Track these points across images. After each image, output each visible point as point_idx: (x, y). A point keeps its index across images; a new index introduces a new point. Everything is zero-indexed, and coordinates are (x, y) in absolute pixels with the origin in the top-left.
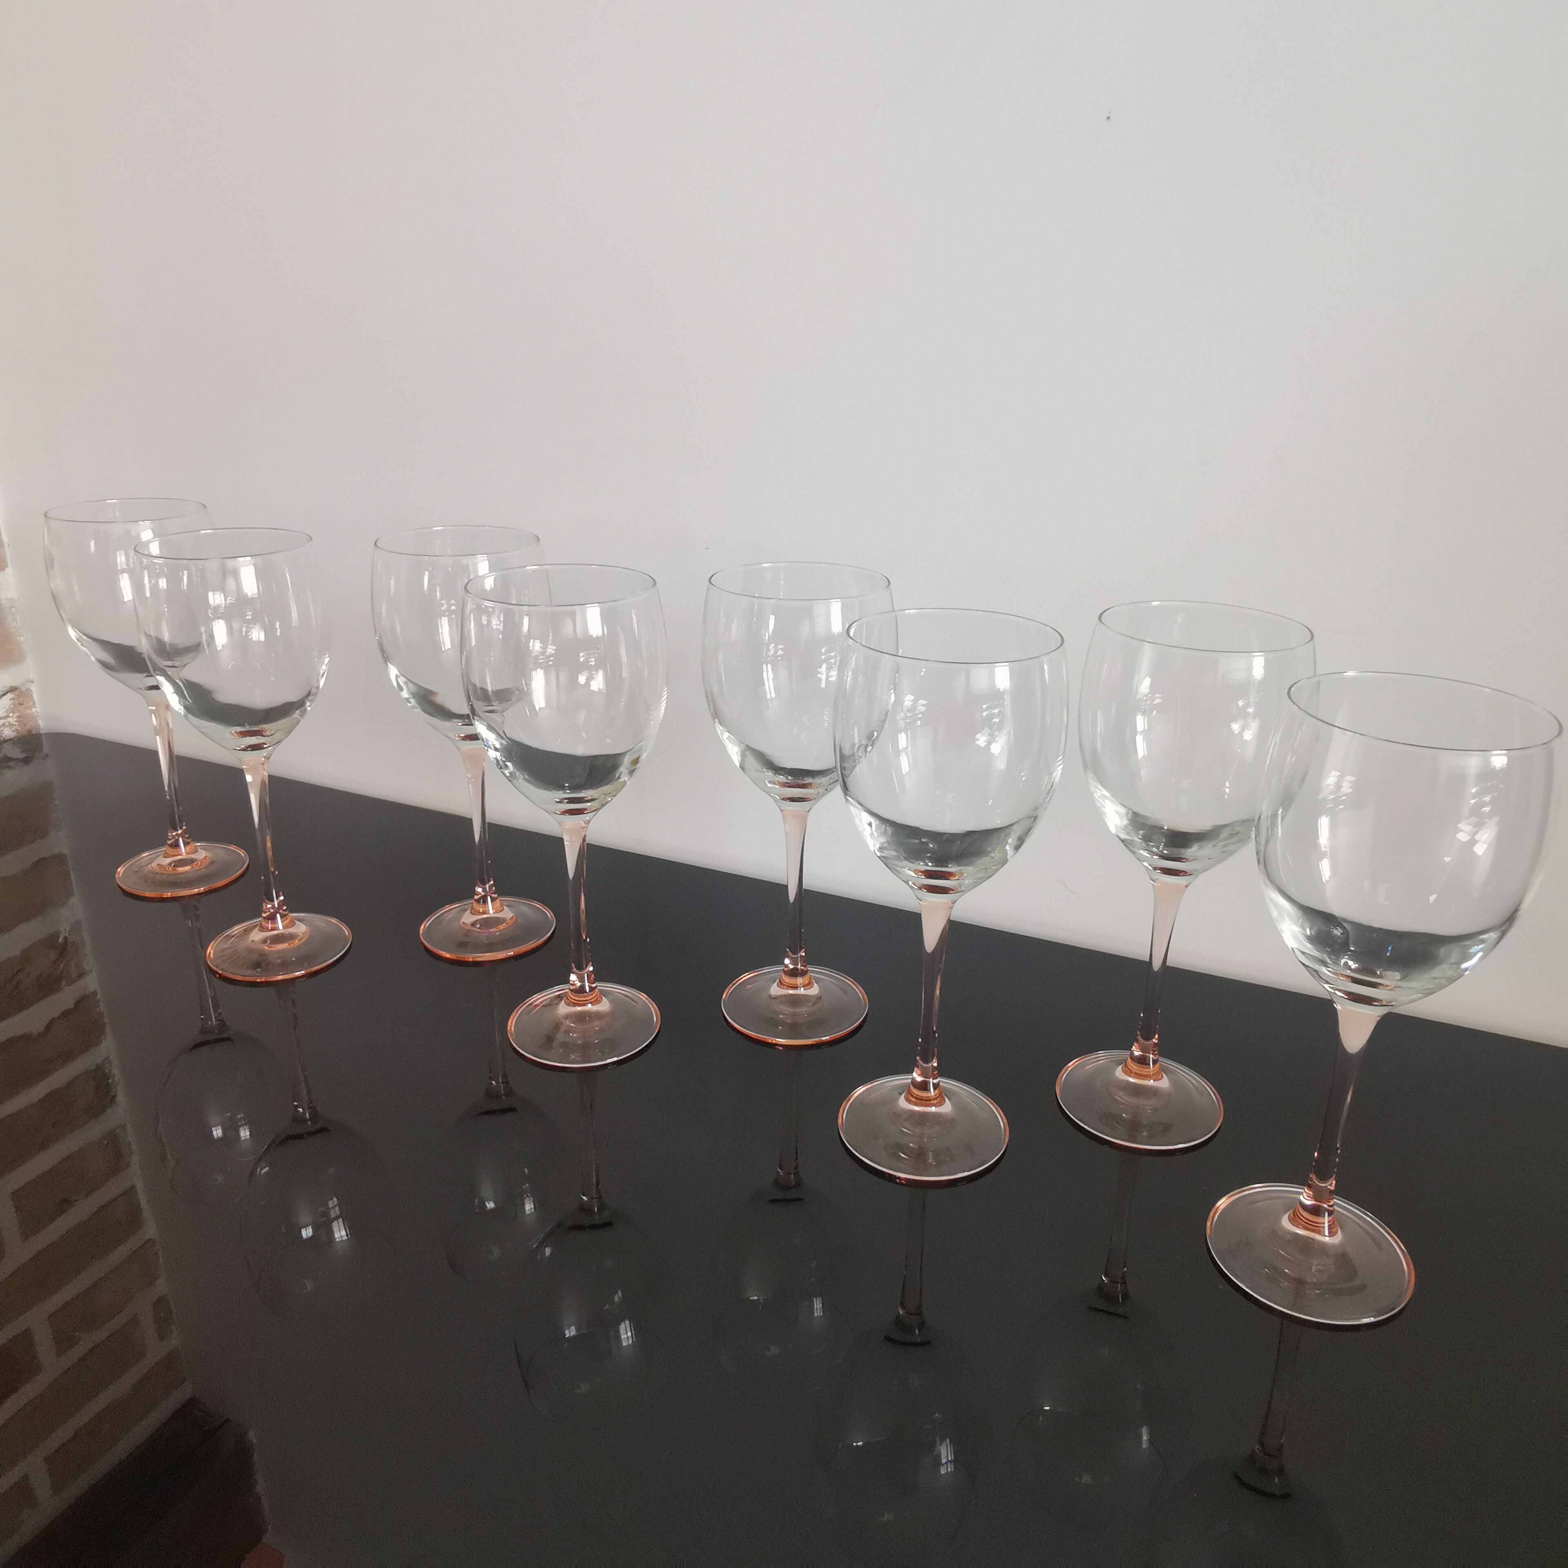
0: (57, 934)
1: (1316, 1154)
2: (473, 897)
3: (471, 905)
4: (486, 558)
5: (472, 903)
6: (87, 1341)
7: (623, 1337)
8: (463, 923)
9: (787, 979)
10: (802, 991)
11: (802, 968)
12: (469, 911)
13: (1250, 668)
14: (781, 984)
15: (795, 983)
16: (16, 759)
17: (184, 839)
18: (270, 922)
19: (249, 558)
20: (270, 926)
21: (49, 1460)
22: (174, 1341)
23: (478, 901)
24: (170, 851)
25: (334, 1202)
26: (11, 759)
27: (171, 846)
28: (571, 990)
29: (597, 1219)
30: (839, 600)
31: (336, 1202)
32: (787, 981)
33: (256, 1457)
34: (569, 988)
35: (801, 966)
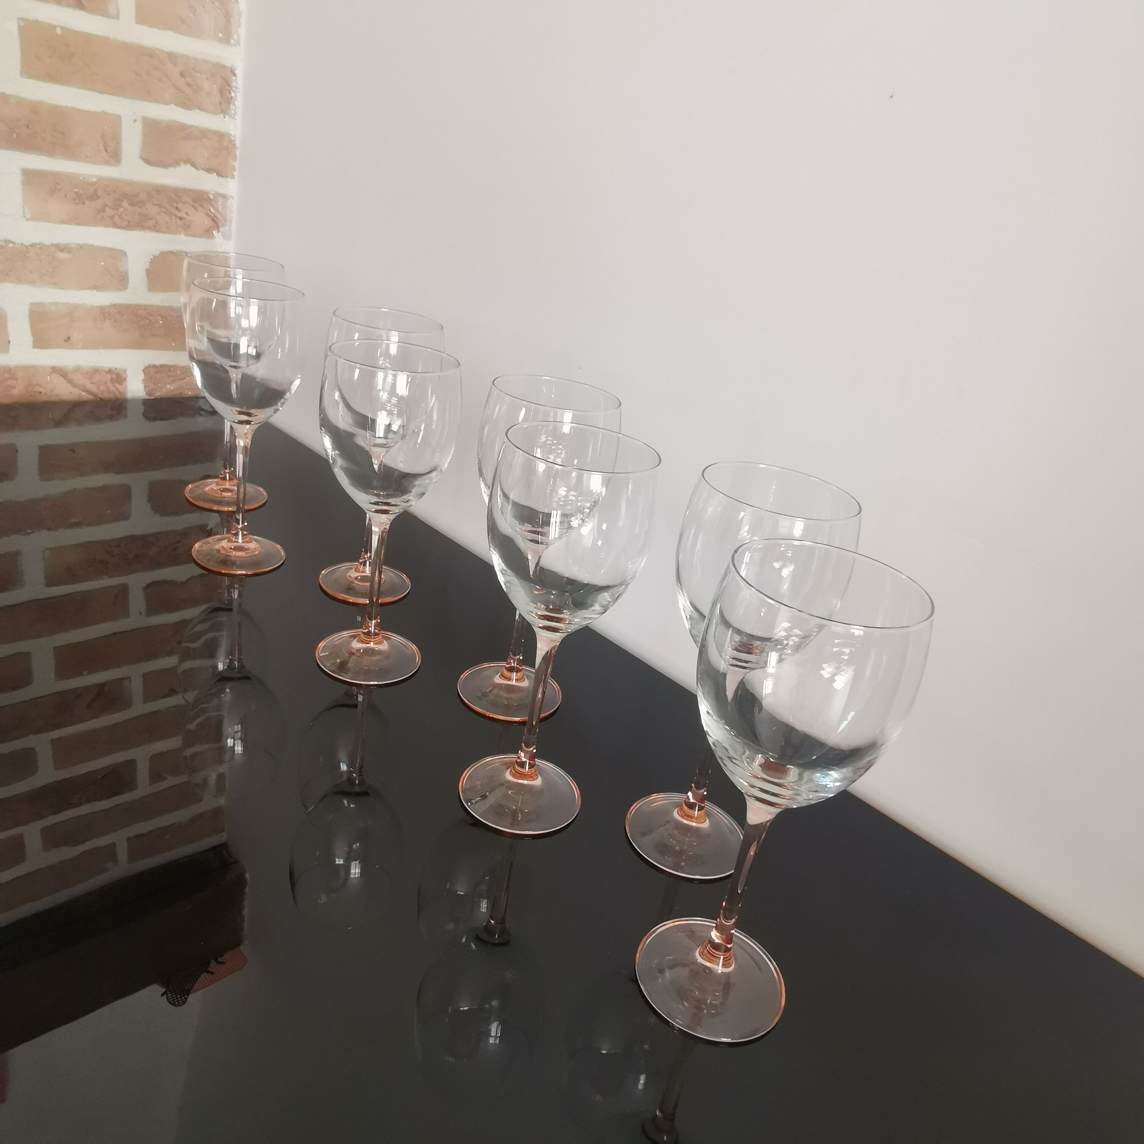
0: (207, 526)
1: (724, 904)
2: (358, 561)
3: (356, 566)
4: (397, 334)
5: (357, 565)
6: (171, 781)
7: (352, 871)
8: (349, 576)
9: (507, 673)
10: (514, 683)
11: (518, 666)
12: (354, 569)
13: (792, 527)
14: (502, 676)
15: (510, 676)
16: (207, 411)
17: (230, 476)
18: (234, 537)
19: (256, 300)
20: (234, 540)
21: (129, 839)
22: (222, 801)
23: (361, 563)
24: (221, 482)
25: (238, 728)
26: (203, 410)
27: (221, 478)
28: (364, 633)
29: (357, 789)
30: (572, 411)
31: (240, 729)
32: (506, 674)
33: (247, 889)
34: (362, 632)
35: (517, 665)
